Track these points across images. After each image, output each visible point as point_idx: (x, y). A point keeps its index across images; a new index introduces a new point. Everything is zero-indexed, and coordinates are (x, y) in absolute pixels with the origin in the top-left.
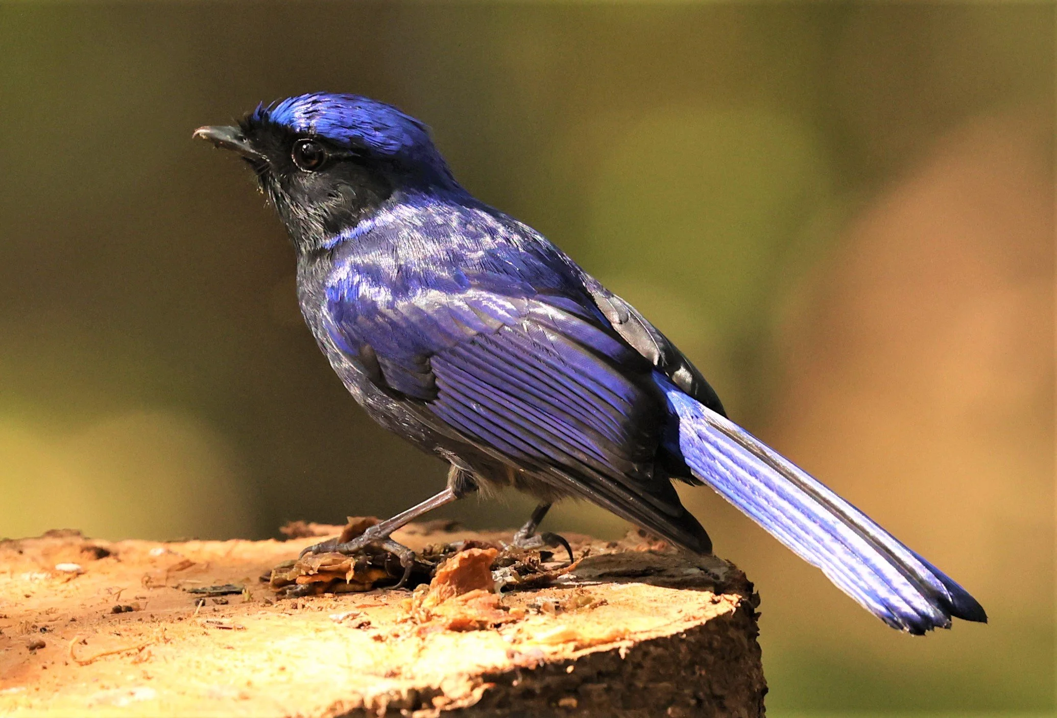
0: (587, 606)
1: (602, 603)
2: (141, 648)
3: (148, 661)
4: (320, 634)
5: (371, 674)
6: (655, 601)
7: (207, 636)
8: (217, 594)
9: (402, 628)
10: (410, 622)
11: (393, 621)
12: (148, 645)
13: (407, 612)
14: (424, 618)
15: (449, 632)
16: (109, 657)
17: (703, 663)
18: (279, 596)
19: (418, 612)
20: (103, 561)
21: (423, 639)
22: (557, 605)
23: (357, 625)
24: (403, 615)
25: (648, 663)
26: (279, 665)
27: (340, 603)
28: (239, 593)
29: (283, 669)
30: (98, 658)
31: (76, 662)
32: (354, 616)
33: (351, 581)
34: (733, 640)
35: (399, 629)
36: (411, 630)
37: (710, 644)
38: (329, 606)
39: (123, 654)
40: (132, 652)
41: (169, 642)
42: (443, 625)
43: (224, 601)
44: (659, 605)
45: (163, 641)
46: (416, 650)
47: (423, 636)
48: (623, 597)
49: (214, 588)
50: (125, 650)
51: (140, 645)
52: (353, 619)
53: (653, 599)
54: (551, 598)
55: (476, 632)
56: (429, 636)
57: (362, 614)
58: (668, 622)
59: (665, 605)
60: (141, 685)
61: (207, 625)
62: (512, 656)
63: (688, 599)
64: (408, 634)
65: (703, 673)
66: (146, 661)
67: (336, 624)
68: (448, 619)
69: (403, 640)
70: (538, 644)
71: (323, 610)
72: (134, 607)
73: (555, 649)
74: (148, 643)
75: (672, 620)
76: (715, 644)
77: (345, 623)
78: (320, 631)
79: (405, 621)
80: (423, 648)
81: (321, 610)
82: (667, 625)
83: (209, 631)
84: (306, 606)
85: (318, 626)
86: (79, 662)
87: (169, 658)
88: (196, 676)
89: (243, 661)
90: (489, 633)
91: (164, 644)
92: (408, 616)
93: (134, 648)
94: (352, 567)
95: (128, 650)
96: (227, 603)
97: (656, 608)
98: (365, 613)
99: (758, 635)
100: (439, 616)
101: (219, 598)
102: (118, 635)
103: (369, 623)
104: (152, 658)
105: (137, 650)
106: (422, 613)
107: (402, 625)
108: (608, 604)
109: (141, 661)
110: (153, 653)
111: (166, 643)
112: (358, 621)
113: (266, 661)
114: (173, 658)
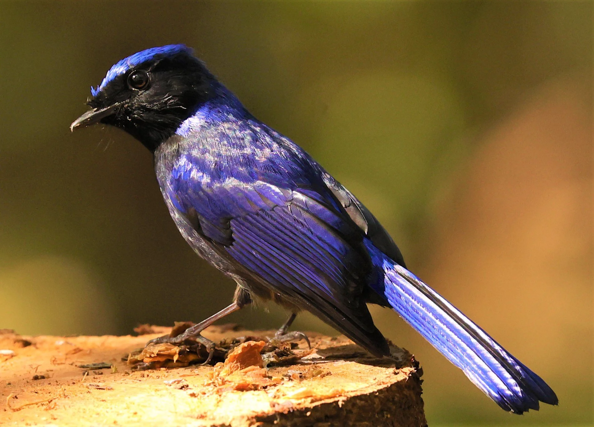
0: (319, 376)
1: (328, 374)
2: (50, 400)
3: (54, 409)
4: (158, 392)
5: (189, 416)
6: (360, 372)
7: (90, 394)
8: (96, 369)
9: (207, 389)
10: (212, 385)
11: (202, 385)
12: (54, 399)
13: (211, 379)
14: (221, 383)
15: (235, 391)
16: (31, 406)
17: (389, 410)
18: (133, 370)
19: (217, 379)
20: (28, 348)
21: (220, 395)
22: (301, 375)
23: (180, 387)
24: (208, 381)
25: (355, 411)
26: (133, 411)
27: (170, 374)
28: (109, 367)
29: (135, 413)
30: (24, 407)
31: (11, 409)
32: (179, 382)
33: (177, 361)
34: (406, 396)
35: (205, 389)
36: (213, 390)
37: (393, 398)
38: (163, 375)
39: (40, 404)
40: (45, 403)
41: (67, 397)
42: (232, 387)
43: (100, 372)
44: (362, 375)
45: (63, 396)
46: (216, 402)
47: (220, 394)
48: (340, 370)
49: (94, 365)
50: (40, 402)
51: (50, 399)
52: (178, 383)
53: (359, 371)
54: (297, 371)
55: (252, 392)
56: (224, 394)
57: (183, 380)
58: (367, 385)
59: (366, 375)
60: (50, 423)
61: (90, 387)
62: (274, 406)
63: (380, 371)
64: (211, 393)
65: (389, 416)
66: (53, 408)
67: (167, 387)
68: (235, 384)
69: (208, 396)
70: (289, 398)
71: (160, 378)
72: (46, 376)
73: (299, 401)
74: (55, 398)
75: (370, 384)
76: (396, 399)
77: (173, 386)
78: (158, 391)
79: (209, 385)
80: (220, 401)
81: (159, 378)
82: (366, 387)
83: (91, 391)
84: (150, 375)
85: (157, 388)
86: (13, 409)
87: (67, 407)
88: (83, 417)
89: (111, 408)
90: (260, 392)
91: (64, 398)
92: (211, 382)
93: (46, 401)
94: (177, 352)
95: (42, 402)
96: (102, 374)
97: (360, 377)
98: (185, 380)
99: (422, 393)
100: (229, 382)
101: (97, 371)
102: (36, 393)
103: (187, 386)
104: (57, 407)
105: (47, 402)
106: (220, 380)
107: (207, 387)
108: (331, 374)
109: (50, 408)
110: (57, 404)
111: (65, 398)
112: (181, 385)
113: (126, 409)
114: (70, 407)
